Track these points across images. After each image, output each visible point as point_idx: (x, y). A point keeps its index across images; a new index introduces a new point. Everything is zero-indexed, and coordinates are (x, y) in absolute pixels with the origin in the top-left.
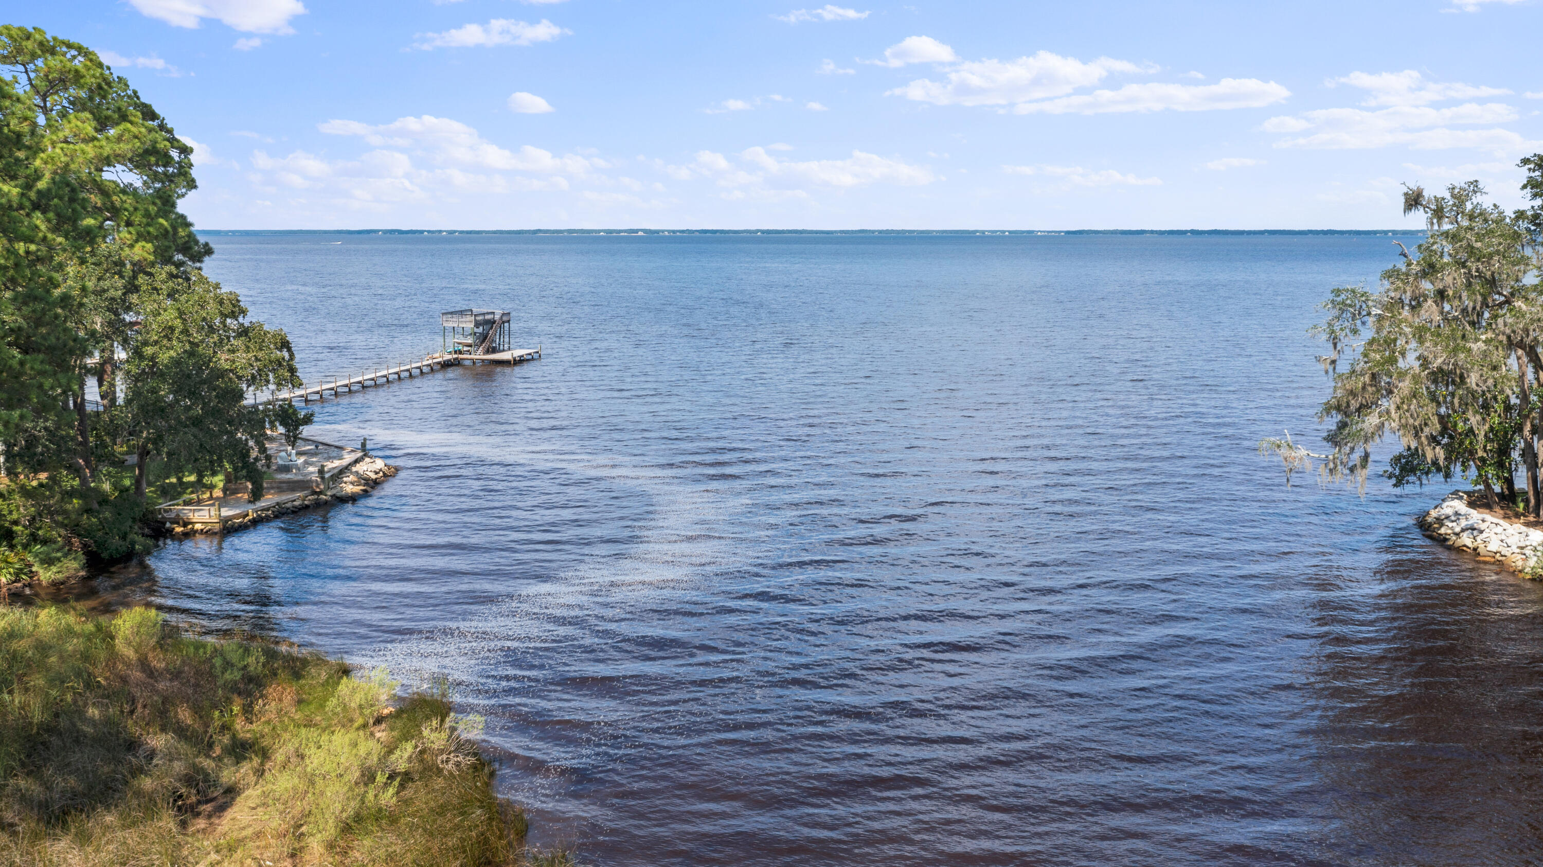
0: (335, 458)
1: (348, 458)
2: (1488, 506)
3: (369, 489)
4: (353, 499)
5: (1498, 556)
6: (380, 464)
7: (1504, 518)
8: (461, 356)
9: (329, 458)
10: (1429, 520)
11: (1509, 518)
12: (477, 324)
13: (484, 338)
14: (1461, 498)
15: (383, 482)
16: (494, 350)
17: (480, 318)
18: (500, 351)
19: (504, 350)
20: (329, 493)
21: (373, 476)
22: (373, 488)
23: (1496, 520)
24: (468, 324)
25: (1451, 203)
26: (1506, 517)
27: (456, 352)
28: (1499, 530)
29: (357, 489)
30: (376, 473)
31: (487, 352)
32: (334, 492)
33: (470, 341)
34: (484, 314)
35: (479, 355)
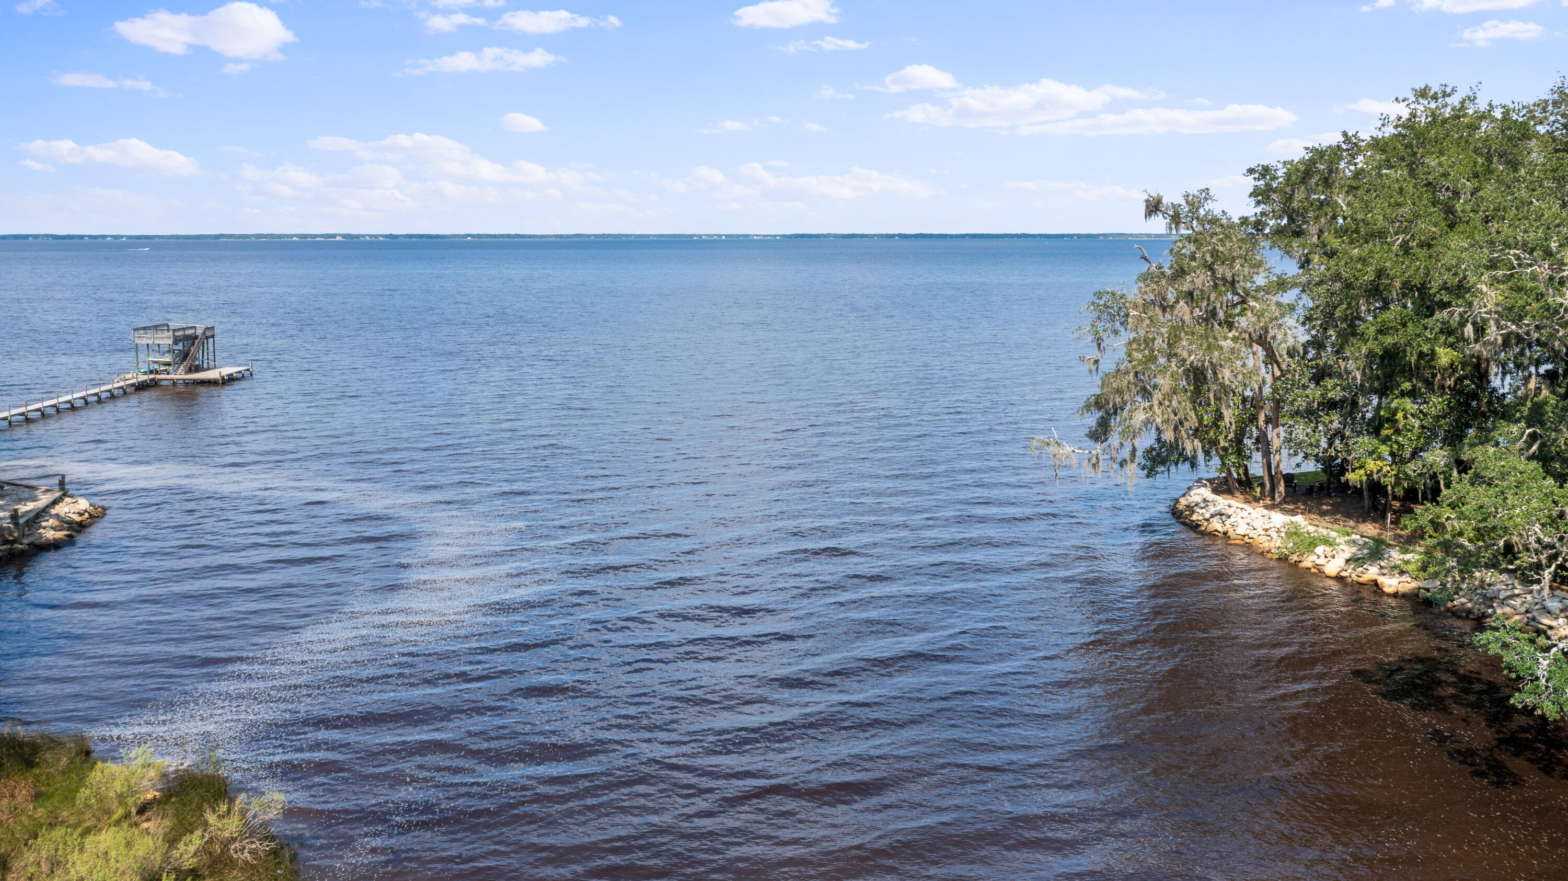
0: (27, 500)
1: (44, 500)
2: (1229, 492)
3: (74, 533)
4: (56, 545)
5: (1246, 539)
6: (83, 504)
7: (1245, 502)
8: (158, 377)
9: (20, 501)
10: (1181, 507)
11: (1249, 502)
12: (176, 341)
13: (185, 355)
14: (1205, 486)
15: (90, 525)
16: (198, 369)
17: (180, 333)
18: (203, 370)
19: (208, 369)
20: (26, 541)
21: (77, 518)
22: (78, 532)
23: (1241, 505)
24: (165, 340)
25: (1187, 209)
26: (1247, 501)
27: (151, 372)
28: (1244, 514)
29: (60, 535)
30: (81, 514)
31: (190, 370)
32: (31, 539)
33: (168, 358)
34: (184, 329)
35: (180, 375)
